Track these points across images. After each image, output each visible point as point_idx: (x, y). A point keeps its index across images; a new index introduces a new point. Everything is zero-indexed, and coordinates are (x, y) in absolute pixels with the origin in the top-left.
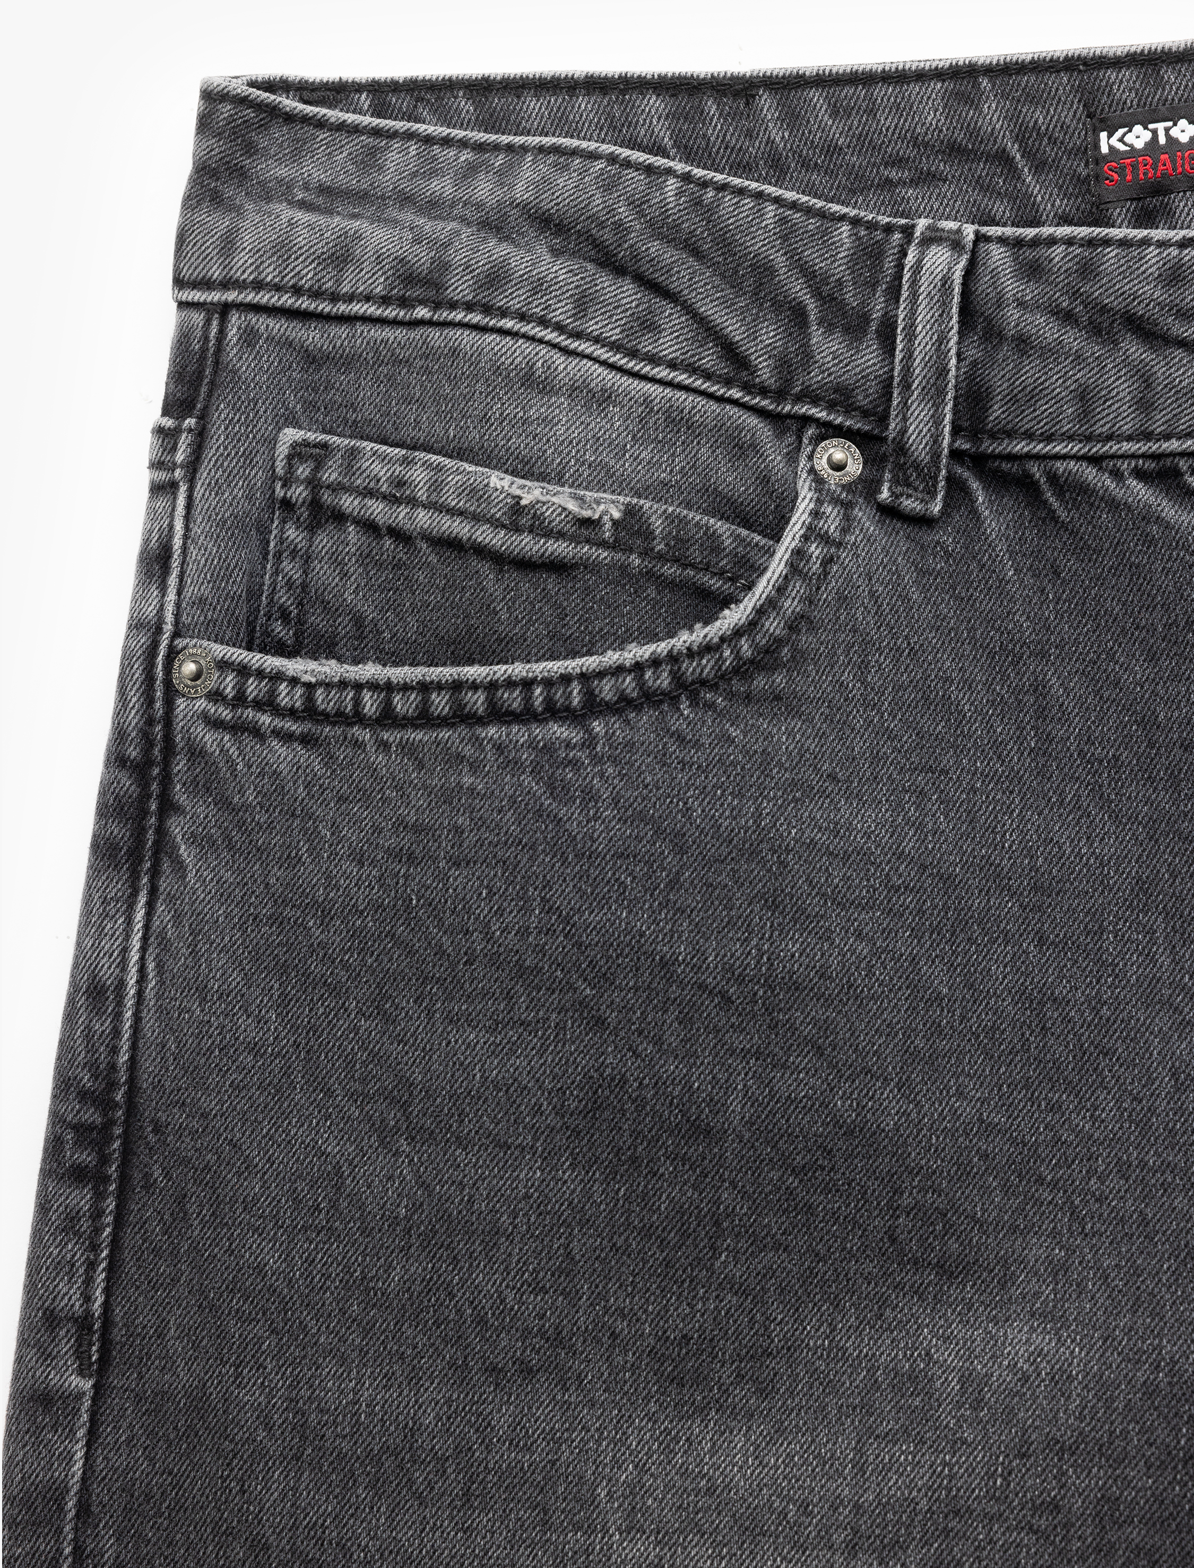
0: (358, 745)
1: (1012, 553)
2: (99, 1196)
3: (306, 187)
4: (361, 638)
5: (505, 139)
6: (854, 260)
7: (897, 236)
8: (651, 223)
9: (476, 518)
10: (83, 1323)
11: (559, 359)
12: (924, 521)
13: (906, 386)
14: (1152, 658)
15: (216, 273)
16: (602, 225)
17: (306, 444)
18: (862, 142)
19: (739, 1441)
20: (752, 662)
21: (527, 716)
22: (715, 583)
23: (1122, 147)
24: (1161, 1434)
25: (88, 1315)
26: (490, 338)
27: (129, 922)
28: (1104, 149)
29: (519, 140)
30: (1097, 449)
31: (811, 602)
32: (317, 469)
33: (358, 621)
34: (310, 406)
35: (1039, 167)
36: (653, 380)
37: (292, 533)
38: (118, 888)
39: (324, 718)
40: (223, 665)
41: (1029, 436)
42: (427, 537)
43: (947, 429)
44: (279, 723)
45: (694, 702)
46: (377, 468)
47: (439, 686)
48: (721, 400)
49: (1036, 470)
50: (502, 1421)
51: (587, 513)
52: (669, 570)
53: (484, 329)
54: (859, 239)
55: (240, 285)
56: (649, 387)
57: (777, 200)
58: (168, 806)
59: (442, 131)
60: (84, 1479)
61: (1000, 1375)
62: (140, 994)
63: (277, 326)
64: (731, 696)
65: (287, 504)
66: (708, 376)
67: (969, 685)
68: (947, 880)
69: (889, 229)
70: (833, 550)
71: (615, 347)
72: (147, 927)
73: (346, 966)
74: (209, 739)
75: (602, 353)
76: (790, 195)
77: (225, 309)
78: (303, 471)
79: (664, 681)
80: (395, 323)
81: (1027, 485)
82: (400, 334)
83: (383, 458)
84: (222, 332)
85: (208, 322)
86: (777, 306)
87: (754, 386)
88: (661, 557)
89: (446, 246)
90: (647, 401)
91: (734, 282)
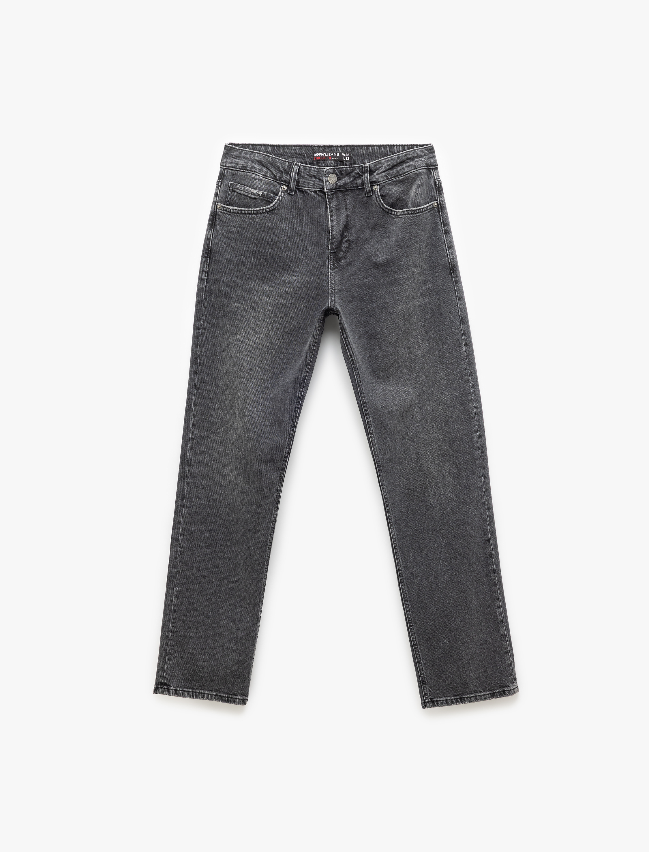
0: (235, 215)
1: (300, 199)
2: (207, 259)
3: (234, 156)
4: (236, 204)
5: (255, 151)
6: (288, 166)
8: (268, 162)
9: (248, 193)
10: (206, 272)
11: (257, 176)
12: (292, 195)
13: (292, 180)
14: (313, 211)
15: (225, 165)
16: (263, 162)
17: (232, 183)
18: (290, 153)
19: (268, 286)
21: (251, 214)
22: (271, 201)
23: (316, 156)
24: (306, 287)
26: (251, 174)
27: (211, 232)
28: (314, 156)
29: (256, 151)
30: (310, 189)
31: (280, 203)
32: (233, 186)
33: (236, 202)
34: (232, 179)
35: (308, 157)
36: (267, 179)
37: (230, 193)
38: (210, 228)
39: (232, 212)
40: (222, 206)
41: (303, 187)
42: (243, 194)
44: (227, 213)
45: (267, 213)
46: (239, 187)
47: (243, 210)
48: (273, 181)
49: (303, 190)
50: (246, 283)
51: (259, 193)
52: (266, 199)
53: (250, 173)
54: (289, 164)
55: (227, 167)
56: (266, 179)
57: (281, 160)
58: (216, 220)
59: (248, 150)
60: (205, 287)
61: (292, 281)
62: (212, 239)
63: (230, 171)
64: (271, 213)
65: (229, 189)
66: (272, 178)
67: (295, 212)
68: (291, 232)
69: (292, 163)
71: (263, 175)
72: (213, 232)
73: (232, 238)
74: (220, 214)
75: (262, 176)
76: (282, 159)
77: (225, 169)
78: (231, 186)
79: (264, 211)
80: (242, 171)
81: (303, 191)
82: (242, 172)
83: (239, 186)
84: (225, 171)
85: (223, 170)
86: (280, 171)
87: (277, 180)
88: (266, 198)
89: (248, 164)
90: (266, 181)
91: (276, 168)
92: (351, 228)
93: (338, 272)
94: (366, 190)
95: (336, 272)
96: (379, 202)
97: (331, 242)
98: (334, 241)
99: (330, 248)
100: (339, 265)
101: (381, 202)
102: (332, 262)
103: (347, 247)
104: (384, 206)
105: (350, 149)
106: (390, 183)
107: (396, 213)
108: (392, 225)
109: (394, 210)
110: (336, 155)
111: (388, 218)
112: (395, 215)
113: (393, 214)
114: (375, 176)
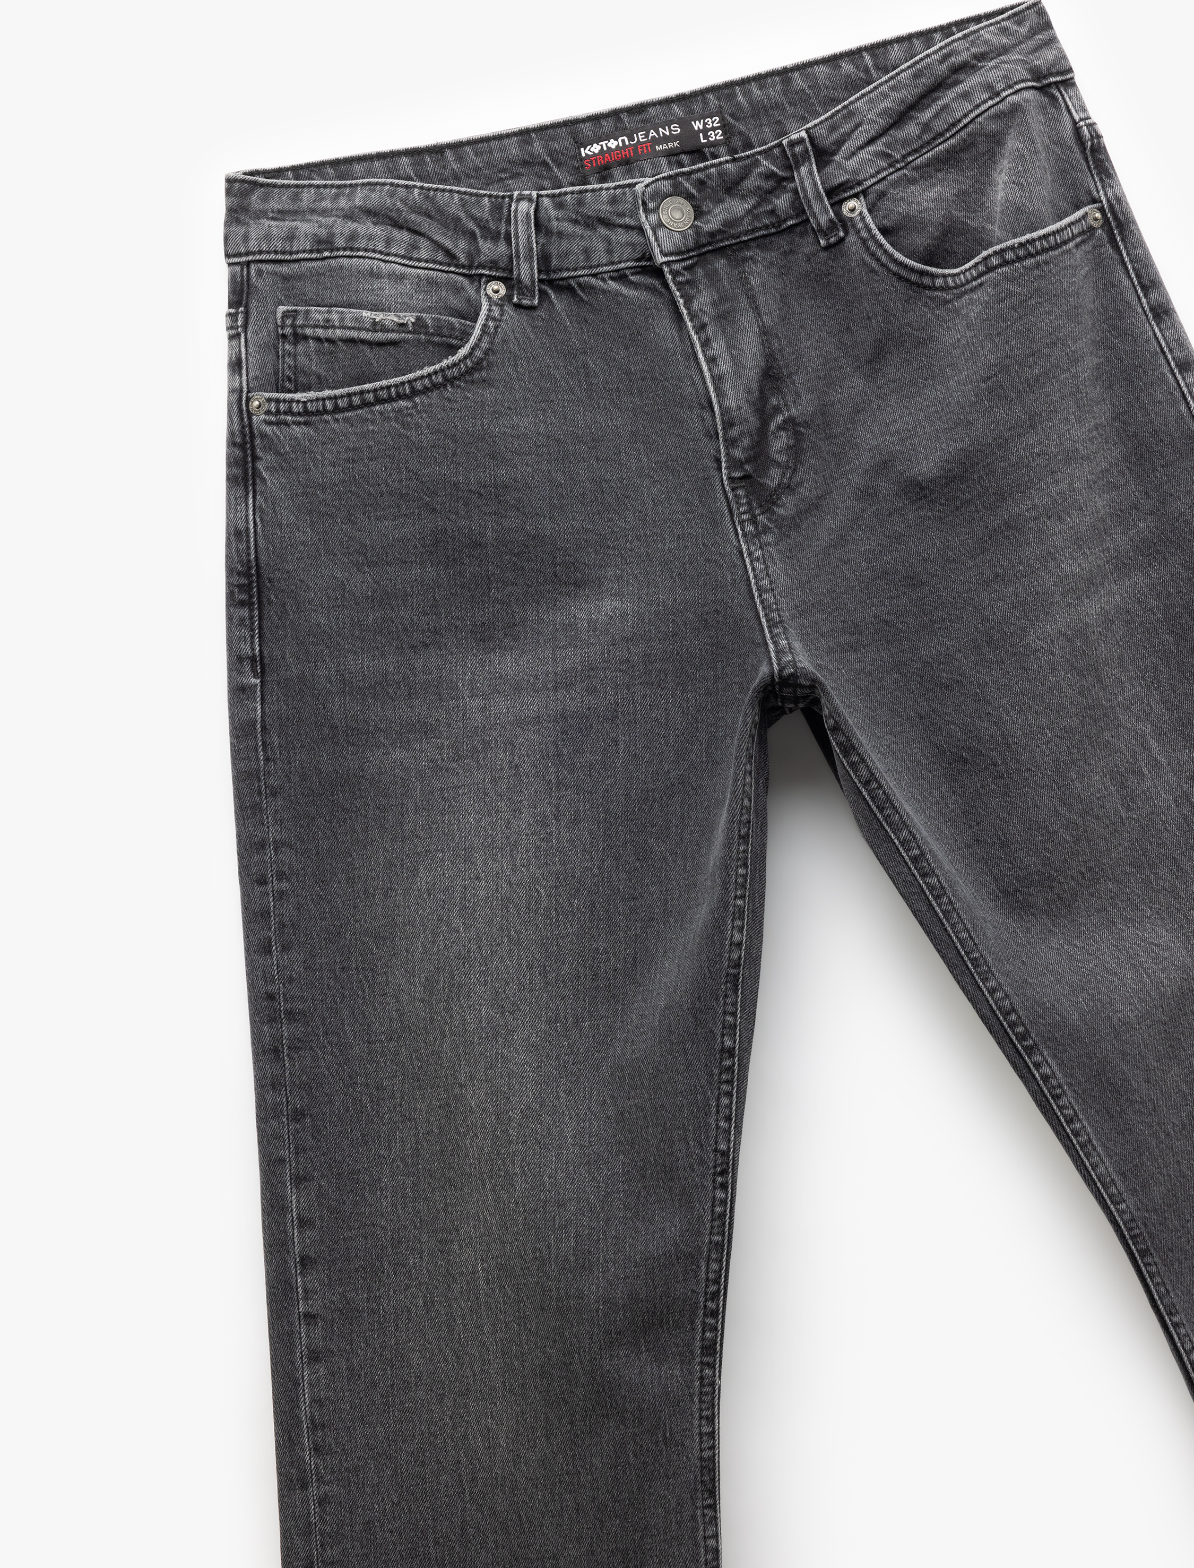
0: (327, 422)
1: (568, 314)
2: (251, 611)
3: (273, 212)
4: (321, 383)
5: (348, 182)
6: (491, 211)
7: (507, 199)
8: (410, 208)
9: (359, 329)
10: (253, 659)
11: (382, 265)
12: (532, 308)
13: (518, 257)
14: (626, 348)
15: (243, 250)
16: (391, 211)
17: (288, 311)
18: (489, 164)
19: (509, 658)
20: (472, 368)
21: (390, 400)
22: (454, 342)
23: (590, 153)
24: (663, 628)
25: (254, 655)
26: (354, 260)
27: (247, 505)
28: (583, 155)
29: (354, 182)
30: (594, 271)
31: (492, 344)
32: (294, 320)
33: (319, 377)
34: (286, 296)
35: (559, 165)
36: (420, 268)
37: (287, 347)
38: (240, 493)
39: (312, 414)
40: (269, 400)
41: (568, 270)
42: (341, 340)
43: (536, 271)
44: (294, 419)
45: (452, 386)
46: (318, 316)
47: (355, 394)
48: (447, 272)
49: (572, 282)
50: (419, 665)
51: (402, 321)
52: (436, 339)
53: (351, 257)
54: (492, 202)
55: (253, 253)
56: (419, 271)
57: (458, 192)
58: (255, 458)
59: (323, 182)
60: (262, 717)
61: (602, 618)
62: (255, 531)
63: (270, 267)
64: (466, 382)
65: (284, 336)
66: (441, 264)
67: (557, 367)
68: (558, 441)
69: (503, 197)
70: (498, 323)
71: (403, 257)
72: (254, 506)
73: (334, 506)
74: (268, 429)
75: (398, 260)
76: (463, 189)
77: (248, 263)
78: (289, 322)
79: (440, 379)
80: (316, 259)
81: (570, 289)
82: (319, 263)
83: (319, 312)
84: (249, 273)
85: (242, 269)
86: (464, 233)
87: (459, 265)
88: (432, 334)
89: (332, 227)
90: (419, 276)
91: (446, 226)
92: (790, 376)
93: (777, 544)
94: (819, 224)
95: (769, 544)
96: (879, 253)
97: (725, 441)
98: (735, 433)
99: (727, 461)
100: (774, 518)
101: (886, 251)
102: (744, 513)
103: (789, 447)
104: (900, 264)
105: (719, 99)
106: (905, 175)
107: (950, 280)
108: (948, 327)
109: (940, 271)
110: (668, 133)
111: (926, 305)
112: (950, 288)
113: (941, 289)
114: (840, 166)
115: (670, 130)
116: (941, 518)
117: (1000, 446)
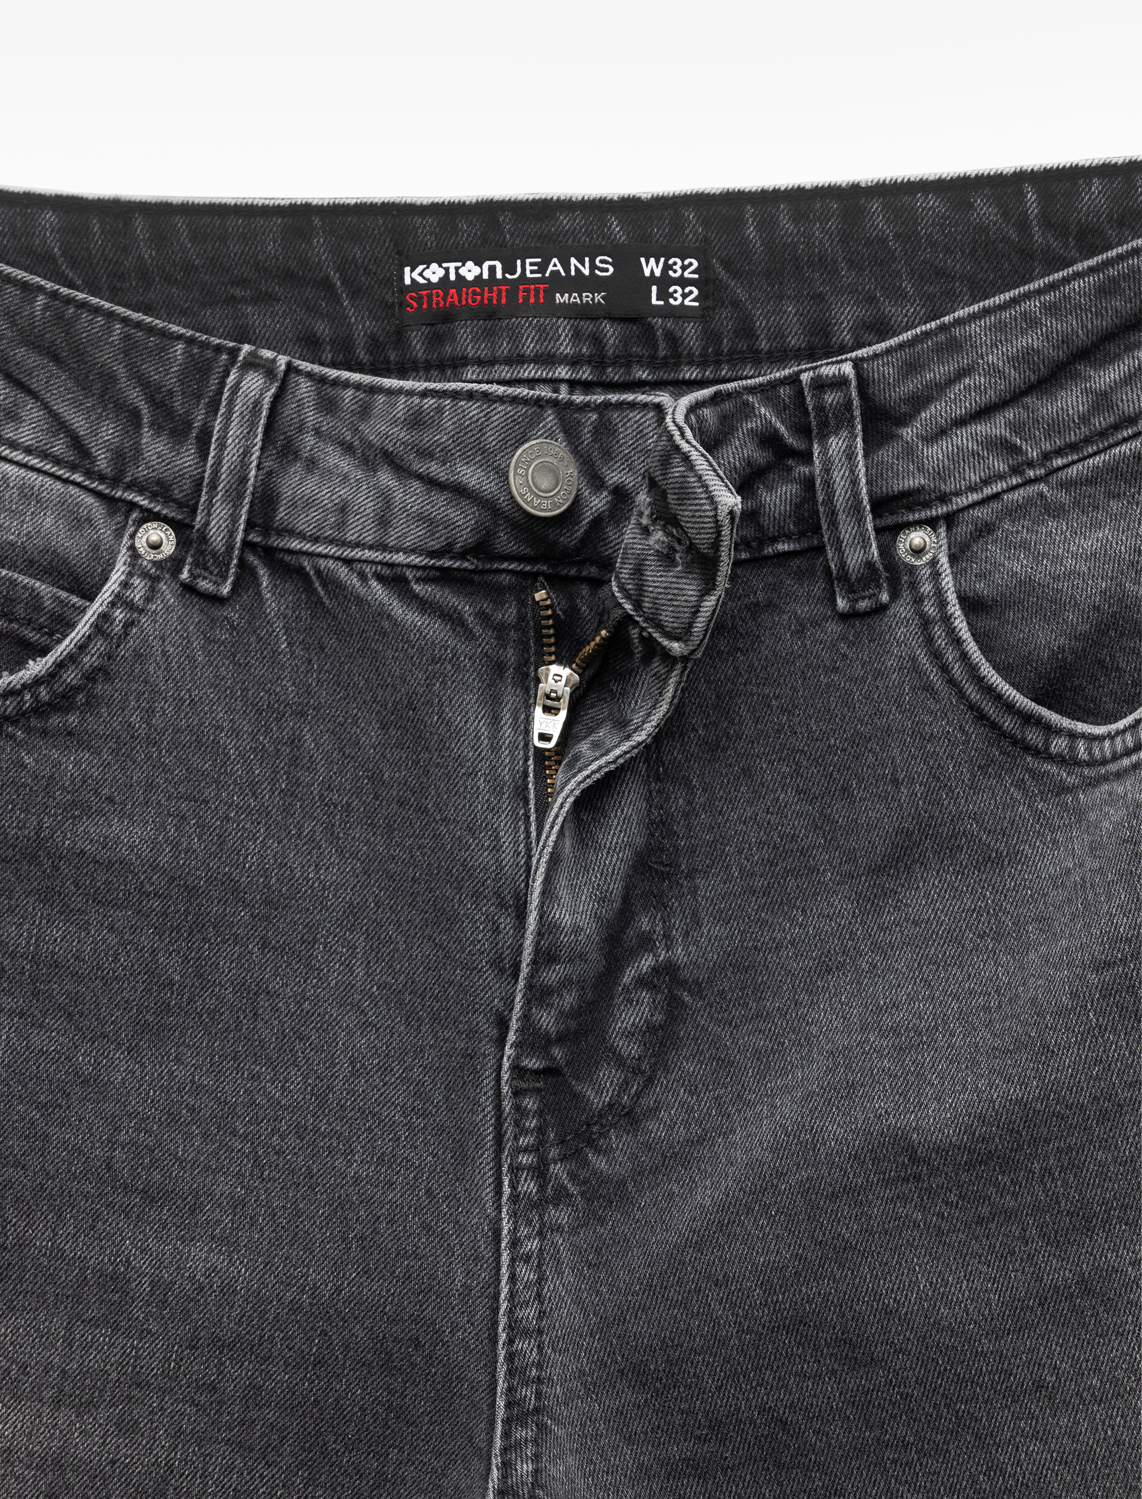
6: (185, 374)
7: (225, 356)
8: (21, 332)
12: (215, 599)
13: (214, 487)
14: (384, 727)
30: (348, 553)
35: (355, 293)
41: (302, 536)
43: (242, 524)
48: (66, 481)
49: (306, 564)
54: (191, 356)
57: (125, 320)
66: (57, 462)
67: (236, 733)
69: (221, 349)
70: (135, 615)
76: (139, 315)
81: (300, 571)
86: (118, 409)
87: (94, 472)
91: (84, 386)
92: (690, 876)
93: (574, 1231)
94: (842, 566)
95: (559, 1229)
96: (950, 654)
97: (529, 987)
98: (552, 975)
99: (520, 1031)
100: (583, 1174)
101: (963, 654)
102: (526, 1150)
103: (651, 1028)
104: (989, 691)
105: (706, 224)
106: (1041, 495)
107: (1081, 746)
108: (1055, 842)
109: (1066, 723)
110: (586, 272)
111: (1020, 785)
112: (1078, 763)
113: (1061, 760)
114: (910, 452)
115: (593, 267)
116: (940, 1232)
117: (1103, 1116)
